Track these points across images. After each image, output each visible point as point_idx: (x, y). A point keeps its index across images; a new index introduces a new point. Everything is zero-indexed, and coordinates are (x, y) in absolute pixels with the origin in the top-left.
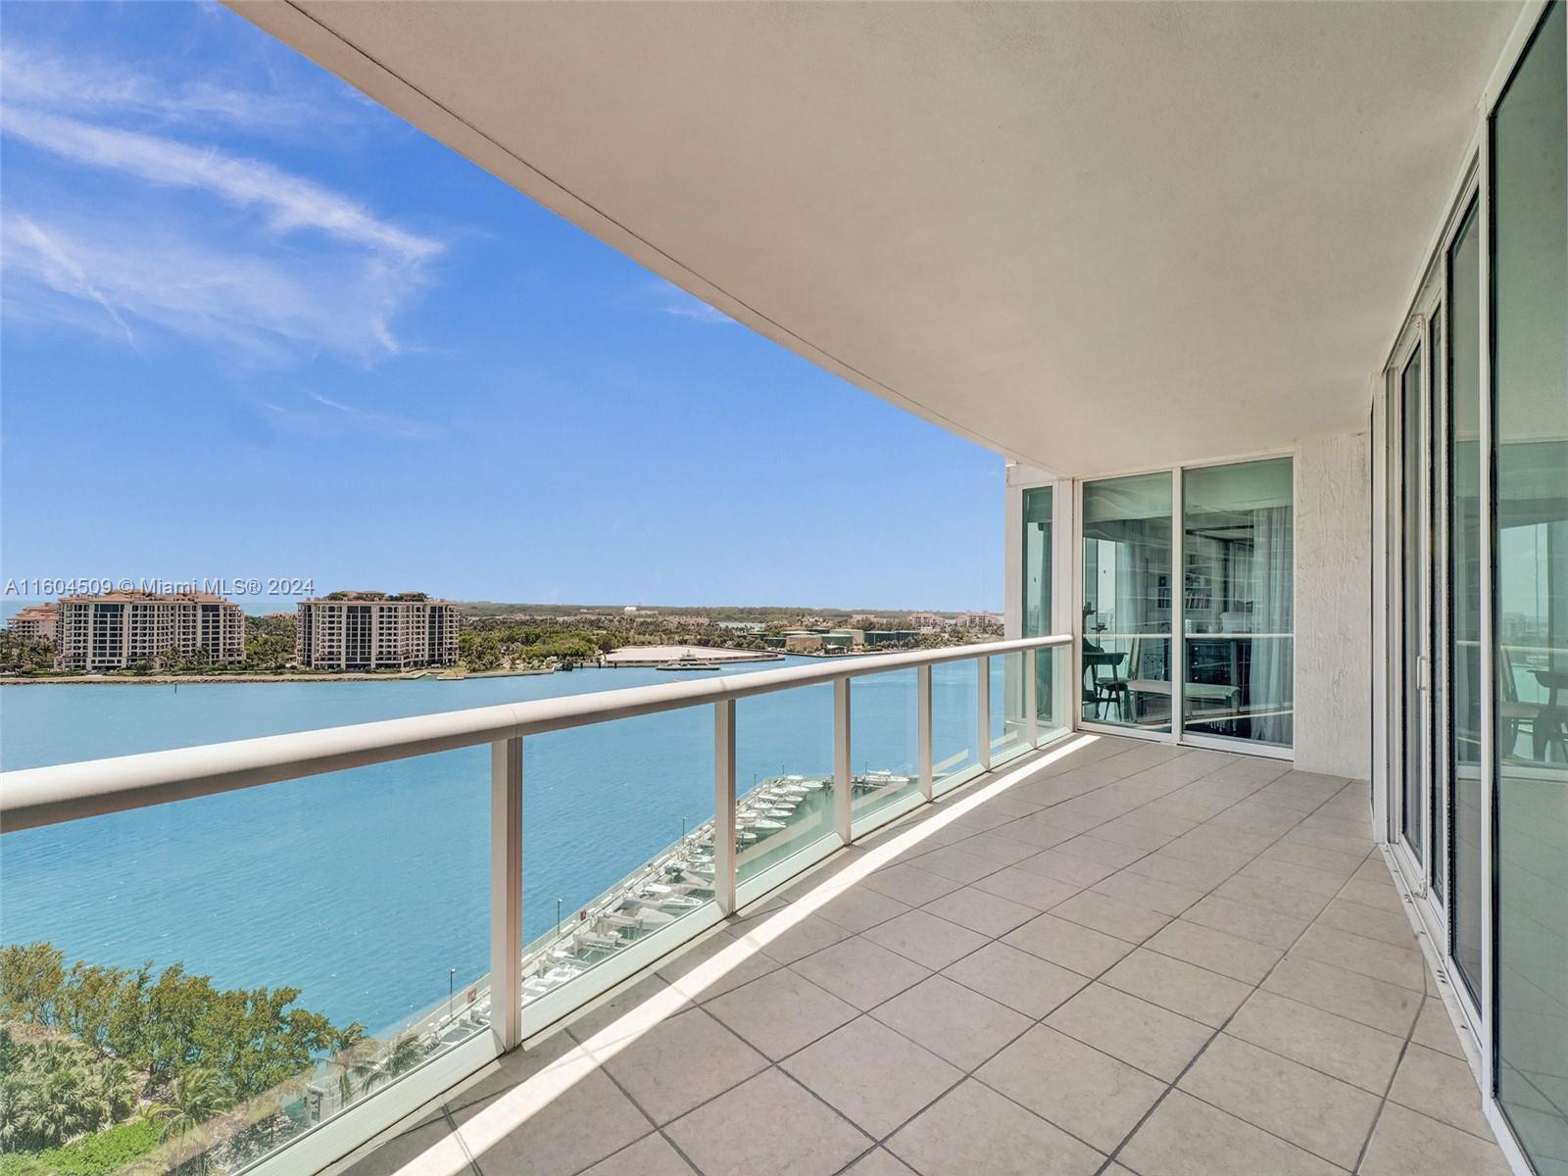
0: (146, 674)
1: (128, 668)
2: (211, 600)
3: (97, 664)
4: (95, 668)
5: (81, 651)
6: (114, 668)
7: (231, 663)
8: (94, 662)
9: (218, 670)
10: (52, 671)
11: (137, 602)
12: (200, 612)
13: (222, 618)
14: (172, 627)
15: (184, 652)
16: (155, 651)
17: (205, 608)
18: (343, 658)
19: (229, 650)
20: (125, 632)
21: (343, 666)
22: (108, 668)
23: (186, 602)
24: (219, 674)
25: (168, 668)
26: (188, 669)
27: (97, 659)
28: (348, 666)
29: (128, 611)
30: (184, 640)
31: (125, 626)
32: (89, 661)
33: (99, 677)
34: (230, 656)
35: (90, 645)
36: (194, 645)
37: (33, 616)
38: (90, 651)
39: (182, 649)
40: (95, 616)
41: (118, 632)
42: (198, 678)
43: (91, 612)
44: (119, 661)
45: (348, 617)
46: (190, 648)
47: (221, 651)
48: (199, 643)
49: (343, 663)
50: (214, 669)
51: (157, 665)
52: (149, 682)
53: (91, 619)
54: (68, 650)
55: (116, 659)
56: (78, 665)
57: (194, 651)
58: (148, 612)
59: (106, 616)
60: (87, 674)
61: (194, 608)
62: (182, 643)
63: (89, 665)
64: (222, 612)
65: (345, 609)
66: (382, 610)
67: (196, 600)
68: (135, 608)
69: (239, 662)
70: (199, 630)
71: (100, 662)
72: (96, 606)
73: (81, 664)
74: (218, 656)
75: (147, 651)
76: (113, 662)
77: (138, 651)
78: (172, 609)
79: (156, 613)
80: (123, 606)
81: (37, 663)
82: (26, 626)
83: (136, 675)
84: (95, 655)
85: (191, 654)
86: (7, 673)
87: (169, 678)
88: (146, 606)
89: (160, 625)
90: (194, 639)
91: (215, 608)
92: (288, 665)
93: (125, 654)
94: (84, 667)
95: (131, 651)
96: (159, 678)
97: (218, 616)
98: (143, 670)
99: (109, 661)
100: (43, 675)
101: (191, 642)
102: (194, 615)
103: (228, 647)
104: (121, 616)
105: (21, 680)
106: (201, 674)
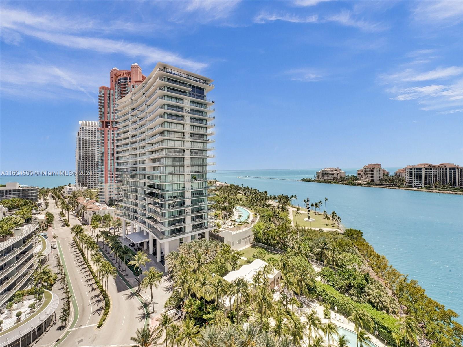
0: (430, 189)
1: (424, 187)
2: (452, 166)
3: (415, 185)
4: (415, 186)
5: (411, 181)
6: (420, 186)
7: (460, 188)
8: (414, 184)
9: (456, 190)
10: (404, 186)
11: (426, 167)
12: (448, 170)
13: (457, 172)
14: (438, 175)
15: (443, 183)
16: (433, 182)
17: (450, 169)
19: (461, 183)
20: (423, 176)
22: (419, 187)
23: (443, 167)
24: (456, 191)
25: (437, 188)
26: (444, 189)
27: (415, 184)
29: (424, 170)
30: (443, 179)
31: (423, 174)
32: (413, 184)
33: (416, 189)
34: (461, 185)
35: (413, 179)
36: (446, 181)
37: (400, 171)
38: (413, 181)
39: (442, 182)
40: (414, 171)
41: (421, 176)
42: (448, 192)
43: (413, 170)
44: (422, 185)
46: (445, 182)
47: (457, 183)
48: (448, 180)
50: (454, 190)
51: (434, 186)
52: (431, 192)
53: (413, 172)
54: (407, 181)
55: (421, 184)
56: (410, 185)
57: (446, 183)
58: (430, 170)
59: (417, 171)
60: (413, 187)
61: (446, 169)
62: (442, 180)
63: (413, 185)
64: (457, 170)
67: (446, 166)
68: (426, 169)
70: (448, 176)
71: (416, 184)
72: (415, 169)
73: (411, 185)
74: (456, 185)
75: (430, 182)
76: (420, 185)
77: (427, 182)
78: (438, 169)
79: (432, 170)
80: (422, 169)
81: (400, 184)
82: (399, 174)
83: (427, 189)
84: (415, 182)
85: (445, 184)
86: (393, 186)
87: (437, 191)
88: (429, 168)
89: (434, 174)
90: (446, 179)
91: (454, 169)
93: (423, 183)
94: (412, 186)
95: (425, 182)
96: (434, 191)
97: (455, 171)
98: (429, 188)
99: (419, 185)
100: (402, 187)
101: (445, 180)
102: (446, 171)
103: (460, 182)
104: (422, 171)
105: (396, 188)
106: (449, 191)
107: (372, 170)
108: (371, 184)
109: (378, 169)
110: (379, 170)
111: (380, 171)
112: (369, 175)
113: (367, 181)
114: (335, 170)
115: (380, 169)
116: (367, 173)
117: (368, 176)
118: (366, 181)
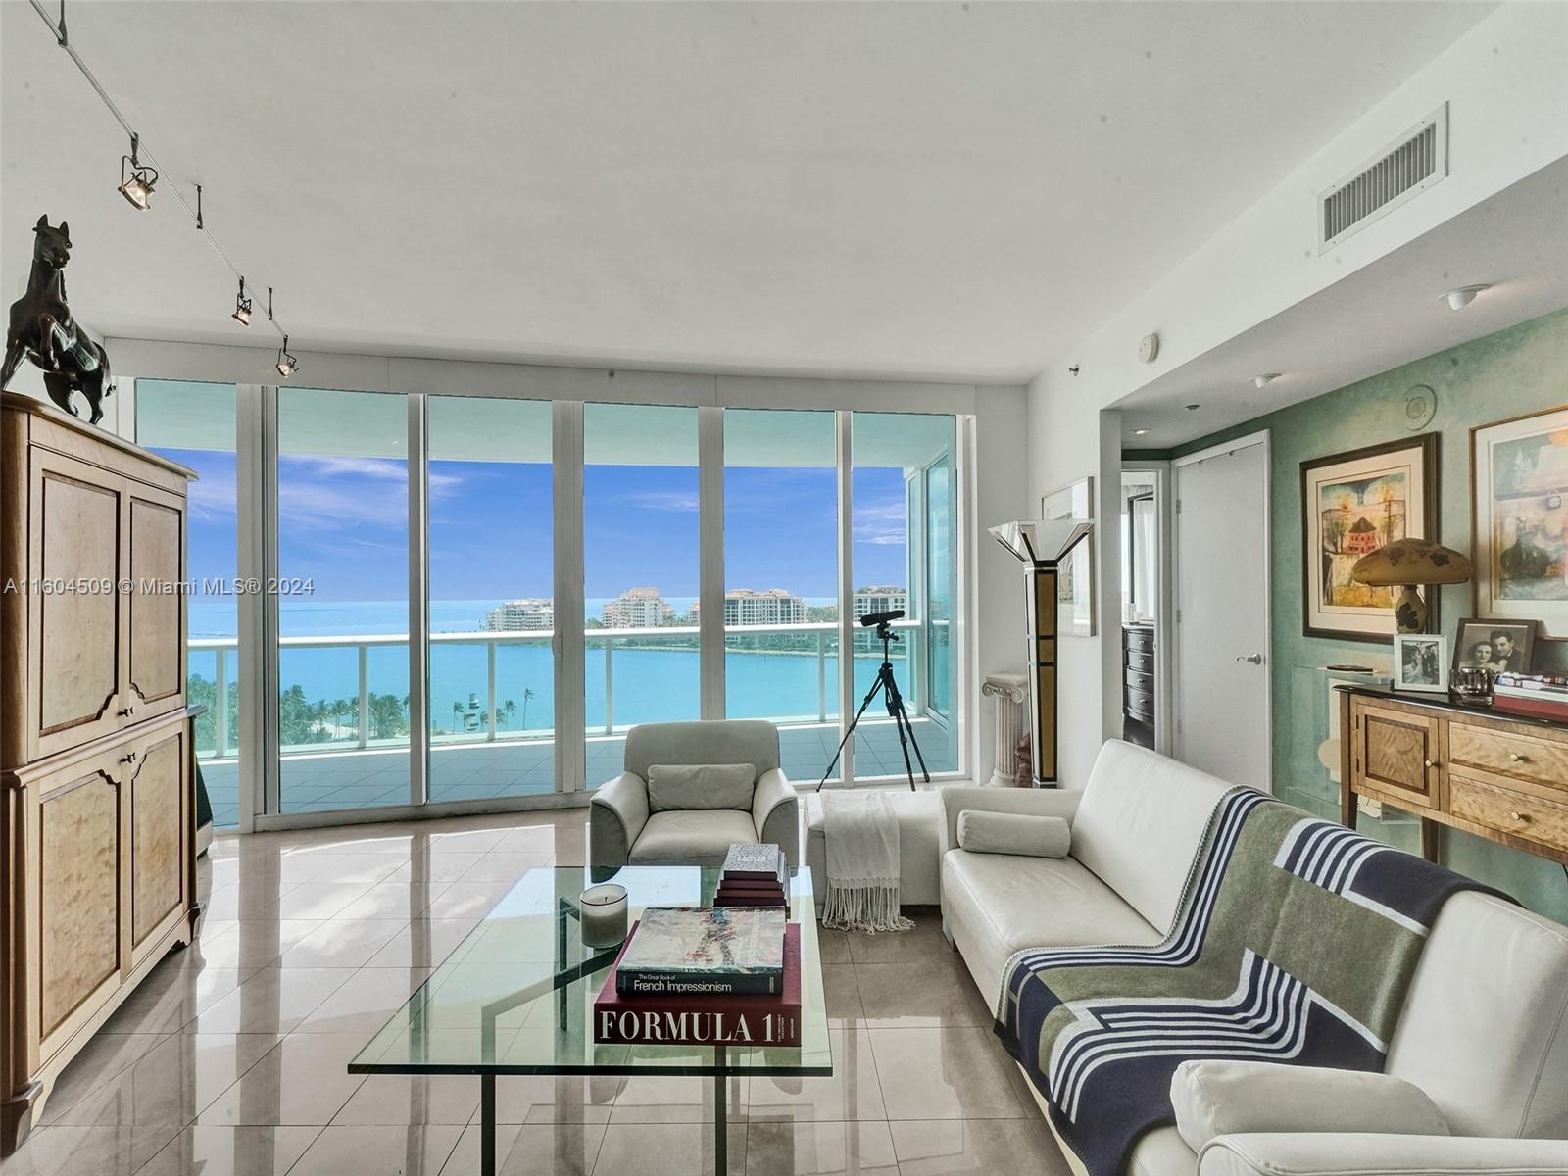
0: (750, 648)
1: (741, 644)
2: (785, 596)
6: (734, 643)
7: (798, 642)
11: (745, 598)
12: (779, 604)
13: (792, 608)
17: (782, 601)
18: (869, 641)
20: (739, 618)
21: (869, 647)
22: (731, 643)
23: (771, 597)
25: (762, 644)
26: (772, 646)
28: (872, 646)
29: (740, 604)
31: (740, 614)
41: (736, 618)
42: (778, 652)
44: (737, 639)
45: (872, 607)
49: (869, 644)
51: (756, 642)
58: (751, 605)
59: (729, 608)
61: (776, 601)
64: (791, 604)
65: (869, 601)
66: (896, 601)
67: (777, 596)
68: (744, 602)
69: (803, 641)
74: (789, 637)
76: (734, 639)
78: (764, 602)
79: (755, 605)
80: (738, 600)
82: (694, 613)
83: (745, 648)
86: (684, 645)
87: (763, 651)
88: (750, 600)
91: (787, 601)
92: (833, 645)
96: (757, 651)
97: (789, 607)
98: (749, 645)
99: (731, 639)
102: (776, 606)
104: (737, 607)
105: (690, 649)
106: (780, 649)
107: (640, 604)
108: (637, 644)
109: (652, 602)
110: (655, 605)
111: (656, 607)
112: (632, 619)
114: (544, 605)
115: (656, 602)
116: (627, 613)
117: (629, 621)
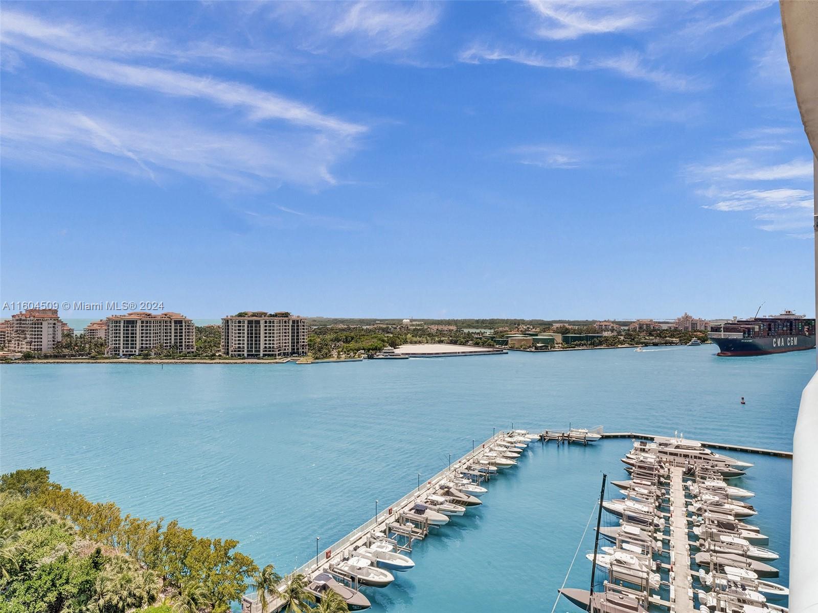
0: (148, 359)
1: (139, 355)
2: (179, 318)
3: (125, 353)
4: (124, 355)
5: (117, 346)
6: (133, 355)
7: (188, 353)
8: (123, 351)
9: (182, 356)
10: (104, 356)
11: (143, 319)
12: (173, 324)
13: (184, 327)
14: (160, 333)
15: (166, 346)
16: (152, 346)
17: (176, 322)
18: (246, 351)
19: (188, 345)
20: (138, 335)
21: (246, 355)
22: (130, 355)
23: (167, 319)
24: (183, 359)
25: (158, 355)
26: (168, 356)
28: (248, 355)
29: (139, 324)
30: (166, 340)
31: (138, 332)
32: (121, 351)
33: (125, 360)
34: (188, 348)
35: (122, 342)
36: (170, 343)
37: (96, 327)
38: (122, 346)
39: (165, 345)
40: (124, 327)
41: (135, 335)
42: (173, 361)
43: (122, 325)
44: (135, 351)
45: (248, 327)
46: (169, 345)
47: (184, 346)
48: (173, 342)
49: (246, 353)
50: (181, 356)
51: (153, 354)
52: (149, 363)
53: (122, 328)
54: (111, 346)
55: (133, 350)
56: (116, 355)
57: (170, 346)
58: (148, 325)
59: (129, 327)
60: (120, 358)
61: (170, 321)
62: (165, 341)
63: (121, 353)
64: (184, 324)
65: (246, 322)
66: (266, 322)
67: (171, 318)
68: (142, 322)
69: (193, 352)
70: (173, 334)
71: (126, 351)
72: (124, 321)
73: (117, 352)
74: (182, 349)
75: (148, 346)
76: (132, 351)
77: (144, 346)
78: (160, 323)
79: (152, 325)
80: (136, 321)
81: (97, 352)
82: (92, 331)
83: (143, 359)
84: (124, 348)
85: (169, 347)
86: (84, 357)
87: (159, 361)
88: (148, 321)
89: (155, 331)
90: (170, 339)
91: (180, 322)
92: (217, 354)
93: (138, 348)
94: (119, 354)
95: (140, 346)
96: (154, 361)
97: (182, 326)
98: (146, 356)
99: (131, 351)
100: (100, 358)
101: (169, 341)
102: (170, 326)
103: (187, 344)
104: (136, 326)
105: (90, 361)
106: (174, 359)
107: (38, 323)
108: (34, 357)
109: (51, 322)
110: (54, 324)
111: (56, 326)
112: (28, 336)
113: (24, 350)
115: (56, 322)
116: (23, 331)
117: (25, 338)
118: (19, 350)
